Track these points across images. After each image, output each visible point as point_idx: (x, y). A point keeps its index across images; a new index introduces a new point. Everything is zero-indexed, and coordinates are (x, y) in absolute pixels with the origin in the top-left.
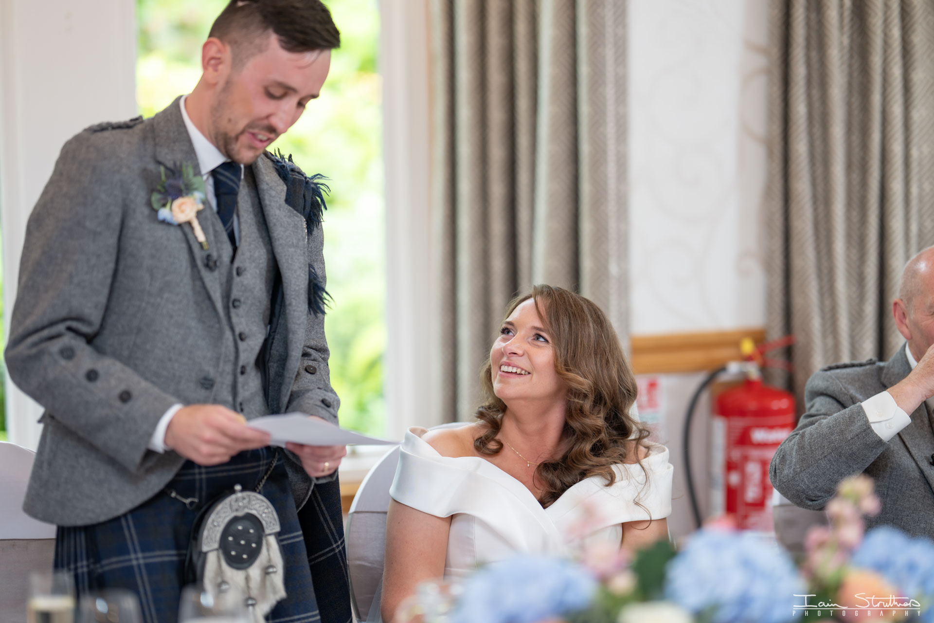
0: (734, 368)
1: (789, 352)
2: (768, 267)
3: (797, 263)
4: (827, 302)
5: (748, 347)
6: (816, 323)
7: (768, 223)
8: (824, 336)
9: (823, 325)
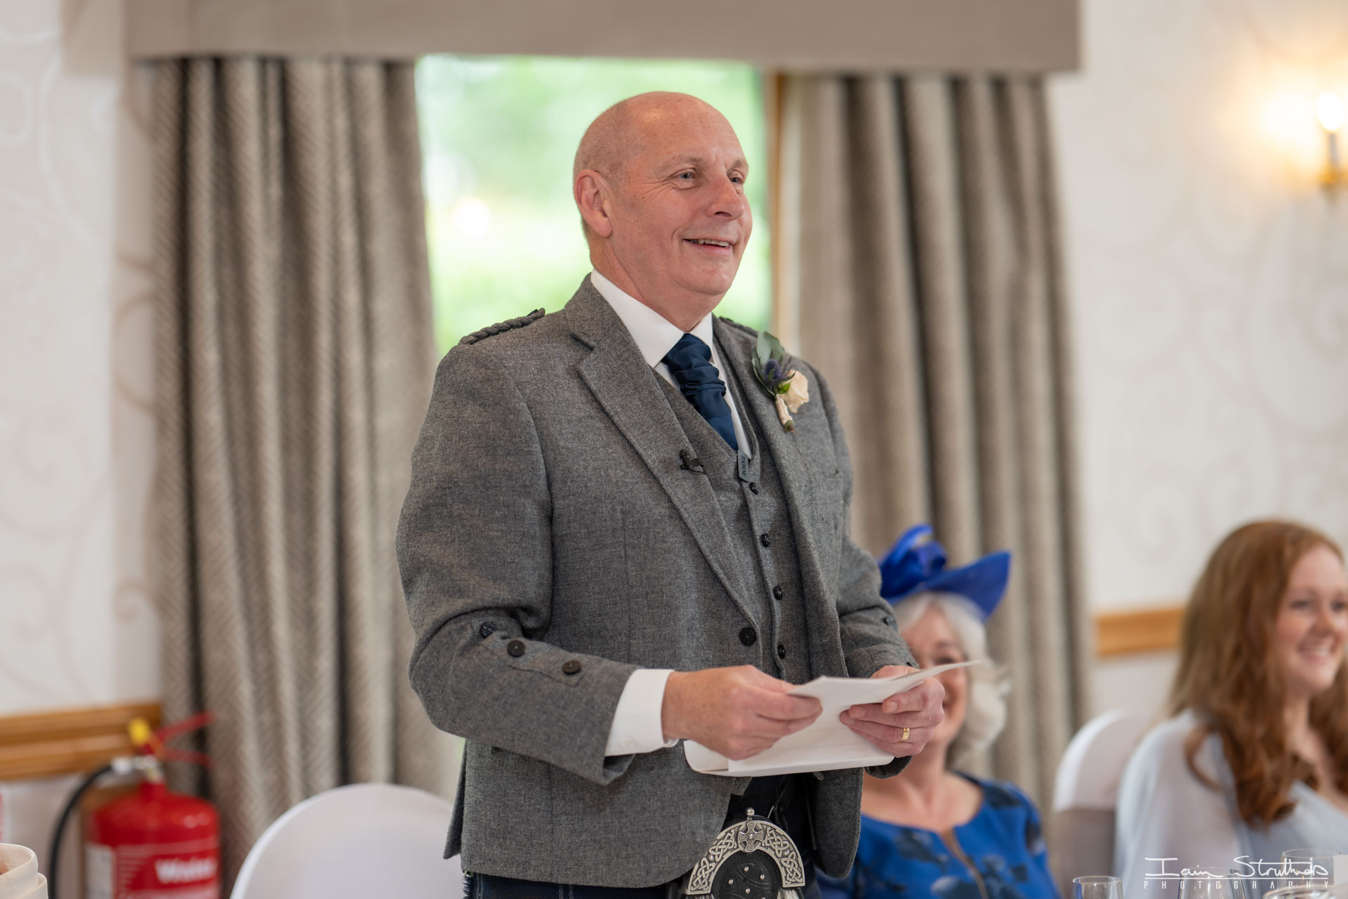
0: (122, 765)
1: (200, 737)
2: (162, 605)
3: (212, 596)
4: (261, 657)
5: (140, 732)
6: (245, 690)
7: (158, 534)
8: (259, 710)
9: (256, 693)
